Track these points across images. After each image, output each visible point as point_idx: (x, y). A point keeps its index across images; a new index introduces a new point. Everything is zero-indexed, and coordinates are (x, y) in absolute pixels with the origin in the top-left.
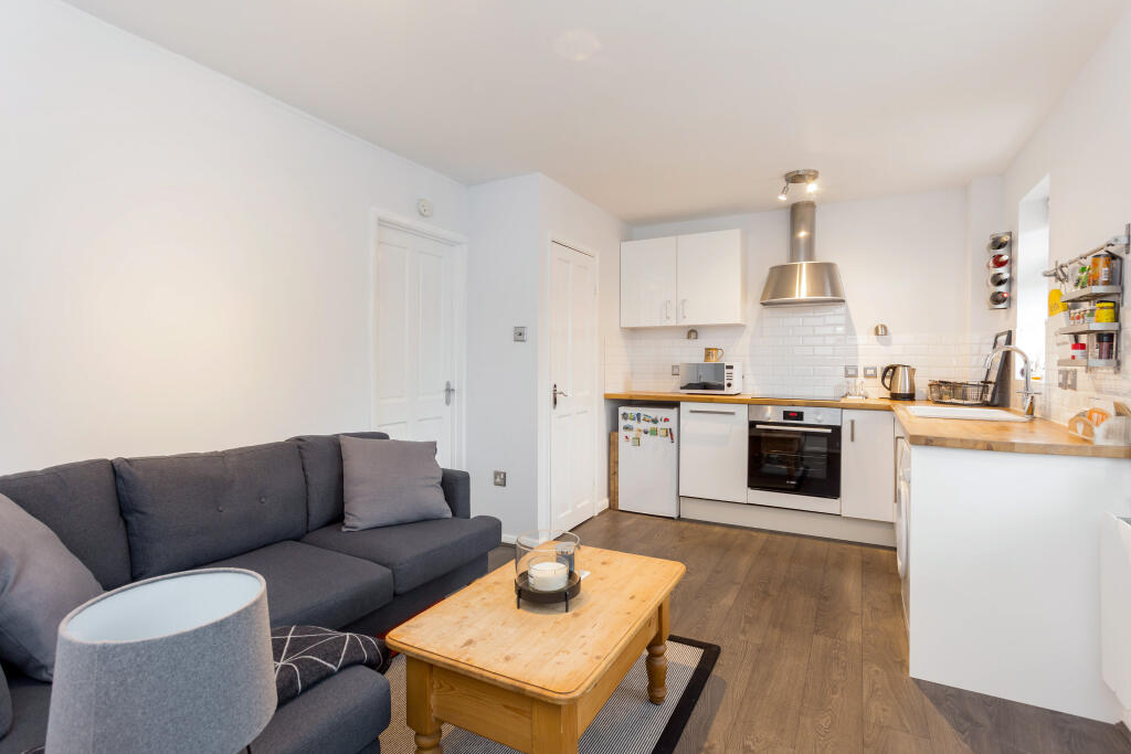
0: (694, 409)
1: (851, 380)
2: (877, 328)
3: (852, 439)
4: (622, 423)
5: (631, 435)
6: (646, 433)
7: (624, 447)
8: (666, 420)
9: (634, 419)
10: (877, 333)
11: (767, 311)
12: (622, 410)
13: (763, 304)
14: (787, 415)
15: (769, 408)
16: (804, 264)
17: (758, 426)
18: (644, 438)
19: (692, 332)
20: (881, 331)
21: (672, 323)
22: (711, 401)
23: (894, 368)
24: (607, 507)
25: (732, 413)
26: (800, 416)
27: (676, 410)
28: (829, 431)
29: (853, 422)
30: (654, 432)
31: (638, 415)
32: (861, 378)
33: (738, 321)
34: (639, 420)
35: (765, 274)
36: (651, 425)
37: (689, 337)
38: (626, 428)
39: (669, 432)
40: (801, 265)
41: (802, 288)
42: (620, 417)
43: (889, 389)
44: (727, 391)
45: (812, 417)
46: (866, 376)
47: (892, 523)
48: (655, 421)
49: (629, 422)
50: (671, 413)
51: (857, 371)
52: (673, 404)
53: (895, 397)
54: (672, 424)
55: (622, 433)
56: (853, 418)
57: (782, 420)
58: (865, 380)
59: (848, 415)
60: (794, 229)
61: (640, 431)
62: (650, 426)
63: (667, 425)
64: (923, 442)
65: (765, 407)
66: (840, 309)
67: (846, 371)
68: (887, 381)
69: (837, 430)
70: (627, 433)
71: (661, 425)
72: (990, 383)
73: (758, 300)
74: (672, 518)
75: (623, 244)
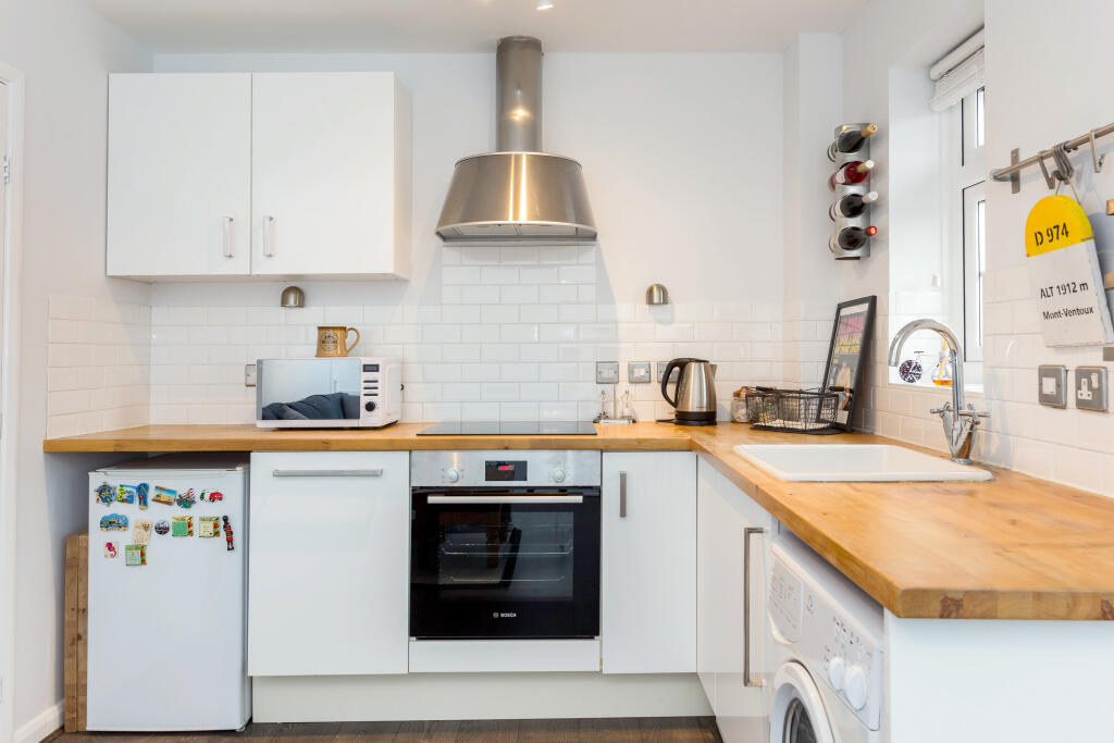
0: (282, 468)
1: (608, 388)
2: (650, 292)
3: (623, 514)
4: (98, 512)
5: (123, 539)
6: (162, 530)
7: (102, 572)
8: (216, 497)
9: (129, 500)
10: (650, 301)
11: (451, 253)
12: (97, 479)
13: (444, 238)
14: (493, 470)
15: (455, 455)
16: (524, 155)
17: (432, 500)
18: (155, 543)
19: (294, 292)
20: (657, 296)
21: (239, 267)
22: (325, 447)
23: (682, 364)
24: (53, 726)
25: (374, 474)
26: (520, 470)
27: (239, 469)
28: (579, 499)
29: (623, 477)
30: (187, 528)
31: (142, 490)
32: (624, 385)
33: (387, 266)
34: (143, 501)
35: (448, 173)
36: (177, 512)
37: (284, 303)
38: (109, 523)
39: (224, 527)
40: (518, 158)
41: (521, 205)
42: (93, 496)
43: (675, 405)
44: (366, 419)
45: (545, 469)
46: (633, 381)
47: (696, 674)
48: (186, 502)
49: (117, 508)
50: (226, 480)
51: (617, 372)
52: (234, 457)
53: (683, 419)
54: (231, 507)
55: (97, 537)
56: (624, 469)
57: (482, 482)
58: (633, 388)
59: (615, 463)
60: (503, 105)
61: (146, 527)
62: (171, 514)
63: (217, 510)
64: (937, 606)
65: (444, 454)
66: (587, 254)
67: (598, 373)
68: (671, 389)
69: (593, 498)
70: (114, 536)
71: (202, 509)
72: (842, 389)
73: (434, 227)
74: (234, 731)
75: (117, 79)
